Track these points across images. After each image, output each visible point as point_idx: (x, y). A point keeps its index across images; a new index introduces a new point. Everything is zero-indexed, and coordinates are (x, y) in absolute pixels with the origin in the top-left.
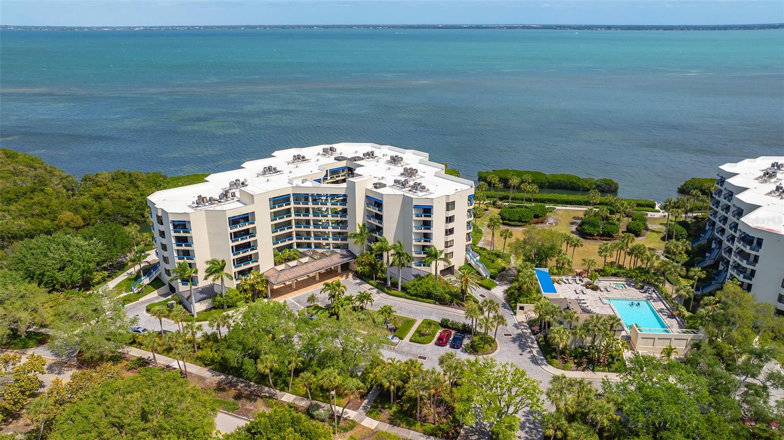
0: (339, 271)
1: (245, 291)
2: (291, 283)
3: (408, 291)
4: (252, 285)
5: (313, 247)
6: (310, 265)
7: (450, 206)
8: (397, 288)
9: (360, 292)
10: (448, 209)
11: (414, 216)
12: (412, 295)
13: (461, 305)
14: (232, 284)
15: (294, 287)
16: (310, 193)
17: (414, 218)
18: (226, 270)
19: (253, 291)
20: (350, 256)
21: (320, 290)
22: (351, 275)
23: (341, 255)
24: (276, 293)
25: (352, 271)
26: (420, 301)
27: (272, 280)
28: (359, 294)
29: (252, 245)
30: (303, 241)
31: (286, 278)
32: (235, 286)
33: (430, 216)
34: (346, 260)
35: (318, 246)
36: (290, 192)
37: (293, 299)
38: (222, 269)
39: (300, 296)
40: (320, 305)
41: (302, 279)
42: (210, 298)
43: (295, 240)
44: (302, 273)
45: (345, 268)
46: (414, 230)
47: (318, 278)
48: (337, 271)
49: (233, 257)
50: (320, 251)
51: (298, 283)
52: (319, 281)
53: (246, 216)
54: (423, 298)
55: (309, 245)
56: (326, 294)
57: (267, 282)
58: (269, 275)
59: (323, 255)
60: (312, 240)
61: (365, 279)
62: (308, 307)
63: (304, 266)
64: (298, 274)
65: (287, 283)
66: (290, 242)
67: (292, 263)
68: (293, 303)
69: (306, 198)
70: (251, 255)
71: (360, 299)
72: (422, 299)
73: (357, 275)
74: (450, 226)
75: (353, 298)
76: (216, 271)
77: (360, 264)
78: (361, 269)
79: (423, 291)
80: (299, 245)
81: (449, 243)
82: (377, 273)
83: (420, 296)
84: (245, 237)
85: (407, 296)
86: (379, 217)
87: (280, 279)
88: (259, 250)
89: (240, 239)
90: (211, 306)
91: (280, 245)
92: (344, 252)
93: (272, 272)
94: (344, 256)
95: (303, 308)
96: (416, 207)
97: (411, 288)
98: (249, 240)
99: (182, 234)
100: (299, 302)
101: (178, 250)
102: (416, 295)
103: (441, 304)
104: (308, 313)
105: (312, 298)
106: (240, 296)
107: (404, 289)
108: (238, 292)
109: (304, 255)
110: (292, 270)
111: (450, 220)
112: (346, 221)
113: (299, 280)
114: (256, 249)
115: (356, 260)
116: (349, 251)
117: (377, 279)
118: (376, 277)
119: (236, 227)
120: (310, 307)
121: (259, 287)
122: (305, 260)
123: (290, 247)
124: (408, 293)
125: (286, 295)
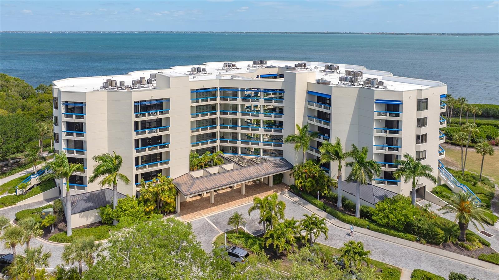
0: (271, 184)
1: (146, 201)
2: (208, 195)
3: (374, 218)
4: (156, 194)
5: (240, 153)
6: (235, 173)
7: (422, 104)
8: (354, 212)
9: (307, 216)
10: (419, 108)
11: (375, 114)
12: (379, 225)
13: (462, 246)
14: (132, 190)
15: (213, 201)
16: (240, 86)
17: (376, 116)
18: (121, 171)
19: (156, 201)
20: (285, 166)
21: (249, 208)
22: (286, 191)
23: (275, 164)
24: (187, 208)
25: (287, 186)
26: (393, 235)
27: (183, 189)
28: (305, 218)
29: (163, 141)
30: (228, 144)
31: (202, 187)
32: (134, 194)
33: (398, 115)
34: (280, 170)
35: (246, 151)
36: (217, 85)
37: (209, 218)
38: (117, 168)
39: (218, 215)
40: (246, 230)
41: (224, 191)
42: (97, 208)
43: (218, 143)
44: (224, 183)
45: (278, 180)
46: (376, 133)
47: (243, 192)
48: (268, 185)
49: (135, 154)
50: (248, 157)
51: (218, 196)
52: (245, 196)
53: (158, 102)
54: (398, 231)
55: (235, 150)
56: (257, 214)
57: (178, 192)
58: (180, 182)
59: (251, 163)
60: (239, 144)
61: (305, 197)
62: (228, 232)
63: (228, 174)
64: (219, 184)
65: (205, 195)
66: (213, 145)
67: (213, 170)
68: (209, 224)
69: (235, 93)
70: (161, 154)
71: (307, 226)
72: (396, 233)
73: (295, 191)
74: (423, 131)
75: (297, 224)
76: (109, 171)
77: (299, 176)
78: (301, 183)
79: (399, 220)
80: (223, 149)
81: (421, 154)
82: (322, 189)
83: (393, 228)
84: (154, 130)
85: (372, 225)
86: (325, 117)
87: (195, 188)
88: (171, 148)
89: (147, 131)
90: (98, 220)
91: (200, 147)
92: (278, 160)
93: (186, 178)
94: (277, 165)
95: (222, 233)
96: (378, 102)
97: (378, 215)
98: (159, 134)
99: (74, 120)
100: (217, 224)
101: (68, 140)
102: (387, 226)
103: (428, 243)
104: (228, 242)
105: (235, 219)
106: (137, 208)
107: (365, 214)
108: (135, 203)
109: (229, 161)
110: (211, 177)
111: (421, 122)
112: (281, 123)
113: (220, 192)
114: (168, 147)
115: (293, 171)
116: (284, 160)
117: (321, 197)
118: (321, 194)
119: (144, 115)
120: (232, 232)
121: (165, 197)
122: (229, 166)
123: (213, 150)
124: (375, 222)
125: (201, 212)
